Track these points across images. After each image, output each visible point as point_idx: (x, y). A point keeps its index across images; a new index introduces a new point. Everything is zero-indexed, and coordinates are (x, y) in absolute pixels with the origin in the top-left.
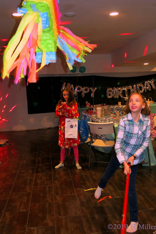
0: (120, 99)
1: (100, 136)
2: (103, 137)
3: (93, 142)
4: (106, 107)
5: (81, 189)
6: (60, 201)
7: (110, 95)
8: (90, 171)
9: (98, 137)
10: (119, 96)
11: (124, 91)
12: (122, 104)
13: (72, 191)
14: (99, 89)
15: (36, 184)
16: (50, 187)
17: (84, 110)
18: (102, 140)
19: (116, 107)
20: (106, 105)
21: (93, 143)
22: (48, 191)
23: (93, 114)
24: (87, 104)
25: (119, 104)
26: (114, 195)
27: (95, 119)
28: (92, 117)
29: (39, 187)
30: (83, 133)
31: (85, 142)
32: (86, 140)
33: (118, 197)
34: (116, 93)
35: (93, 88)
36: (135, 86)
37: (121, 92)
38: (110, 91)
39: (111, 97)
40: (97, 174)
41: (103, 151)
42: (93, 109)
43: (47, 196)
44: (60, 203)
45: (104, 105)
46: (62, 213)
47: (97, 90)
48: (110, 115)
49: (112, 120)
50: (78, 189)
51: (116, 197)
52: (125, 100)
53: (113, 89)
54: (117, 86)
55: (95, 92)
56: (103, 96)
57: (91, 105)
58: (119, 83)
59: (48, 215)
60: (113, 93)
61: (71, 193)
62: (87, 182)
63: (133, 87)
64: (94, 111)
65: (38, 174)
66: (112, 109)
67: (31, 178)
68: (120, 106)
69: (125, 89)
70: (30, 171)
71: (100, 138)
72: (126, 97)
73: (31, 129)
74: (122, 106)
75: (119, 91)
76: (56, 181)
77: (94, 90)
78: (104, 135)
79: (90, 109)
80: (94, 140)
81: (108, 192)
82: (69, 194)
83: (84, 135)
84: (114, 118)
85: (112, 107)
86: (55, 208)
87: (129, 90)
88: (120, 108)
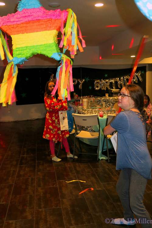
0: (107, 91)
1: (86, 127)
2: (89, 129)
4: (92, 99)
5: (64, 181)
6: (42, 193)
7: (97, 87)
9: (84, 129)
10: (107, 88)
11: (111, 83)
12: (109, 96)
13: (55, 182)
14: (87, 81)
15: (19, 176)
16: (32, 179)
19: (103, 98)
20: (93, 96)
21: (77, 134)
22: (30, 183)
23: (79, 106)
24: (74, 96)
25: (106, 95)
26: (96, 187)
27: (81, 110)
29: (21, 178)
33: (100, 189)
34: (103, 84)
35: (81, 80)
36: (122, 78)
37: (108, 84)
38: (97, 83)
39: (99, 89)
40: (81, 166)
42: (79, 101)
43: (29, 188)
44: (42, 195)
45: (90, 97)
46: (42, 206)
47: (85, 81)
48: (96, 107)
49: (98, 111)
50: (61, 181)
51: (97, 189)
52: (113, 92)
53: (100, 81)
54: (105, 78)
55: (83, 84)
57: (78, 96)
58: (106, 75)
59: (28, 208)
60: (100, 85)
61: (53, 185)
62: (70, 173)
63: (120, 80)
64: (81, 102)
65: (22, 166)
66: (99, 100)
67: (14, 169)
68: (107, 98)
69: (113, 81)
70: (14, 163)
71: (86, 130)
72: (113, 88)
73: (19, 120)
74: (109, 98)
75: (107, 83)
76: (39, 173)
78: (90, 127)
79: (77, 101)
81: (90, 183)
82: (51, 186)
84: (100, 110)
85: (99, 99)
86: (36, 200)
87: (116, 82)
88: (107, 100)
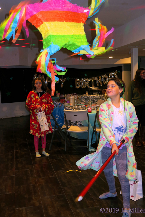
0: (87, 89)
1: (74, 122)
2: (78, 124)
3: (68, 129)
4: (76, 96)
5: (61, 171)
6: (43, 183)
7: (78, 85)
8: (67, 155)
9: (73, 124)
10: (86, 86)
11: (90, 82)
12: (89, 94)
13: (53, 173)
17: (56, 99)
18: (78, 126)
19: (84, 96)
20: (76, 94)
22: (30, 174)
23: (65, 103)
24: (57, 95)
25: (86, 93)
27: (68, 107)
28: (65, 105)
29: (21, 170)
30: (59, 120)
31: (61, 128)
32: (61, 127)
34: (83, 83)
35: (62, 79)
36: (100, 77)
37: (88, 83)
38: (78, 81)
39: (79, 87)
41: (76, 137)
42: (64, 98)
43: (30, 179)
44: (43, 185)
45: (74, 95)
46: (47, 194)
47: (67, 80)
48: (81, 103)
49: (84, 107)
50: (58, 171)
52: (92, 90)
53: (80, 80)
54: (84, 78)
55: (64, 83)
56: (71, 86)
57: (61, 94)
58: (86, 75)
59: (34, 196)
60: (80, 84)
61: (52, 175)
62: (65, 164)
63: (98, 79)
64: (66, 100)
65: (18, 159)
67: (11, 163)
68: (88, 96)
69: (92, 80)
70: (10, 157)
71: (75, 124)
72: (92, 87)
73: (4, 118)
74: (89, 95)
75: (86, 81)
76: (36, 165)
77: (63, 80)
78: (79, 121)
79: (62, 98)
80: (69, 126)
81: (86, 172)
83: (59, 122)
84: (86, 106)
86: (39, 189)
87: (95, 81)
88: (88, 98)
